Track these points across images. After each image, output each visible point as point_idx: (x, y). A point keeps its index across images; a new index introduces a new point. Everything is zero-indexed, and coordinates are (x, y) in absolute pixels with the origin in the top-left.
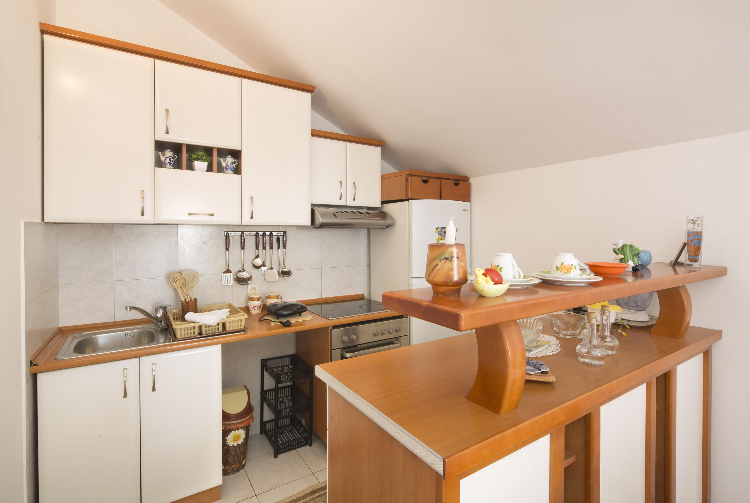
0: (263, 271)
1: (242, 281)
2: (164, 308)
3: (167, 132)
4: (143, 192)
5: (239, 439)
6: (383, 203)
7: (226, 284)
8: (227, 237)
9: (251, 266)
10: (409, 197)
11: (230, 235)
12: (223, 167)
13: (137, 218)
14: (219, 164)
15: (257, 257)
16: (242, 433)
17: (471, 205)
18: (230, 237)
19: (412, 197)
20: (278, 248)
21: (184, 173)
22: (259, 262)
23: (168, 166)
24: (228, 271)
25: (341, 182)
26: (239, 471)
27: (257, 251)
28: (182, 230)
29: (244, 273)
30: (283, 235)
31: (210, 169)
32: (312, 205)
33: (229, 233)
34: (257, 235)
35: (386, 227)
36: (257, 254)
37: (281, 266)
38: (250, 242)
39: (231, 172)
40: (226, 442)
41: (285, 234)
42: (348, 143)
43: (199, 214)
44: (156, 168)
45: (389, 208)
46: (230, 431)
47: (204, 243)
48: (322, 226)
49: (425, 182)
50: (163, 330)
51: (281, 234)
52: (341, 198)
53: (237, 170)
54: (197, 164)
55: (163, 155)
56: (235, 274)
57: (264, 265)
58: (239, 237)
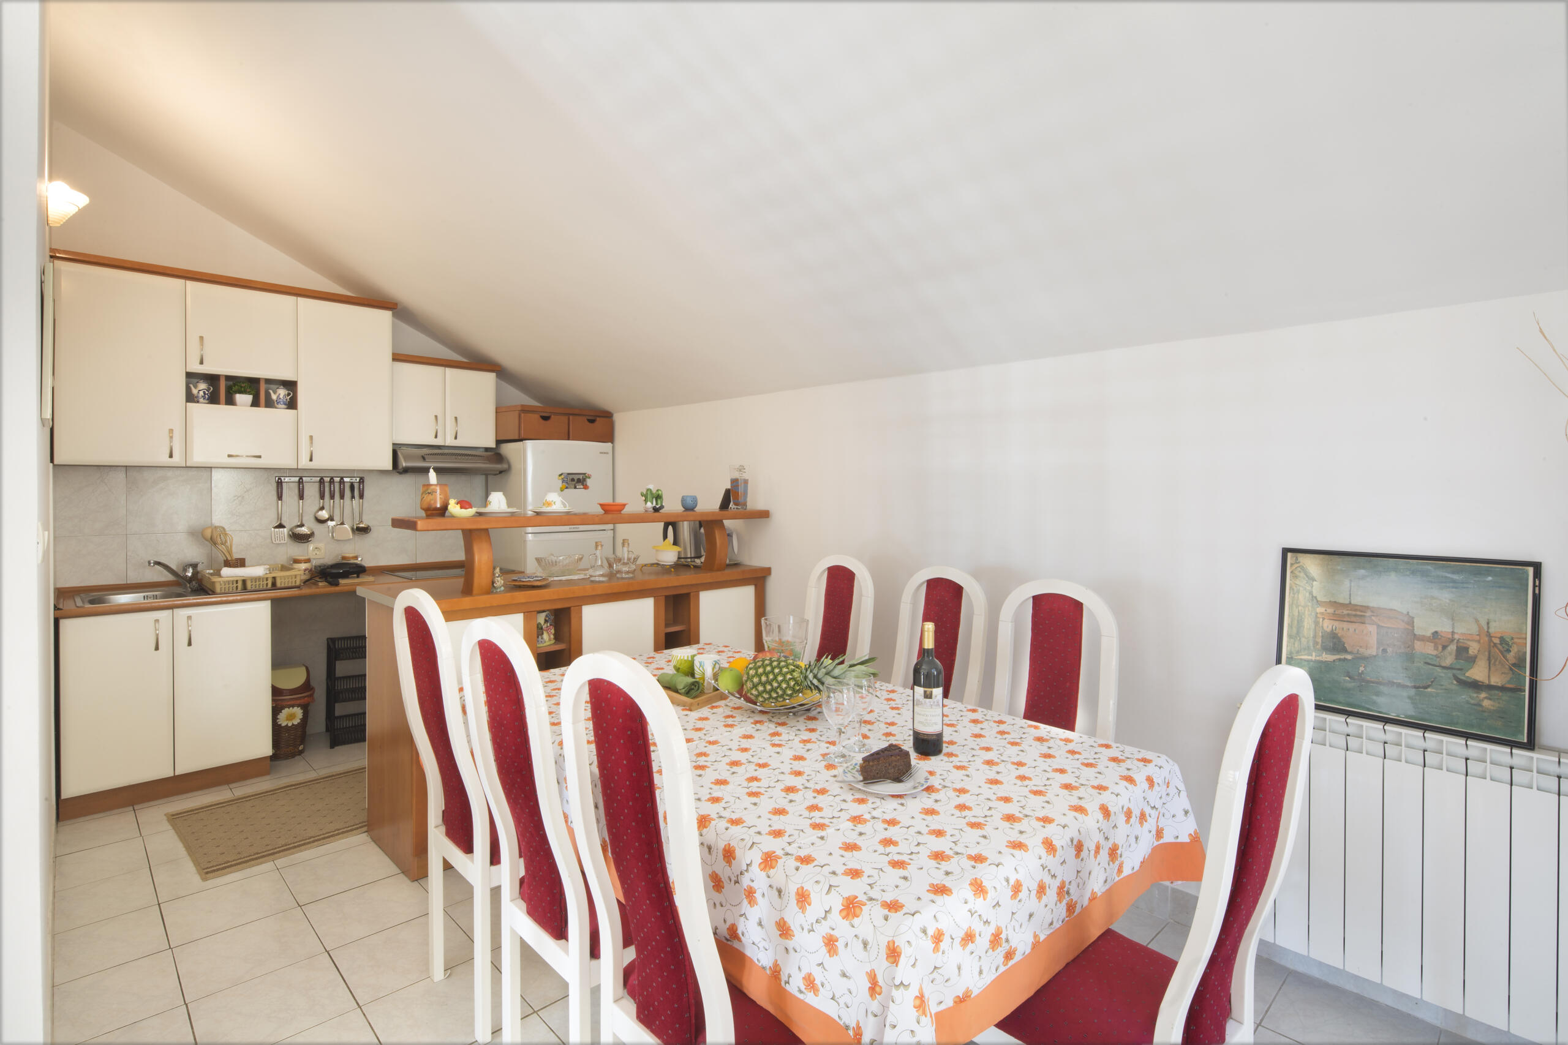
0: (330, 527)
1: (300, 538)
2: (195, 566)
3: (201, 363)
4: (171, 431)
5: (294, 718)
6: (499, 442)
7: (277, 542)
8: (279, 484)
9: (313, 520)
10: (522, 436)
11: (283, 480)
12: (273, 400)
13: (164, 459)
14: (268, 395)
15: (322, 508)
16: (298, 712)
17: (613, 447)
18: (284, 484)
19: (525, 437)
20: (352, 498)
21: (222, 409)
22: (324, 514)
23: (201, 400)
24: (281, 526)
25: (436, 417)
26: (294, 757)
27: (322, 501)
28: (216, 475)
29: (303, 528)
30: (360, 482)
31: (255, 403)
32: (394, 444)
33: (282, 478)
34: (322, 481)
35: (498, 472)
36: (321, 506)
37: (357, 521)
38: (311, 490)
39: (284, 406)
40: (278, 721)
41: (362, 481)
42: (446, 368)
43: (242, 456)
44: (188, 404)
45: (508, 449)
46: (283, 708)
47: (247, 491)
48: (406, 471)
49: (546, 418)
50: (195, 590)
51: (356, 480)
52: (436, 437)
53: (292, 404)
54: (239, 397)
55: (196, 387)
56: (291, 530)
57: (331, 519)
58: (297, 484)
